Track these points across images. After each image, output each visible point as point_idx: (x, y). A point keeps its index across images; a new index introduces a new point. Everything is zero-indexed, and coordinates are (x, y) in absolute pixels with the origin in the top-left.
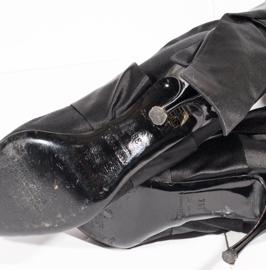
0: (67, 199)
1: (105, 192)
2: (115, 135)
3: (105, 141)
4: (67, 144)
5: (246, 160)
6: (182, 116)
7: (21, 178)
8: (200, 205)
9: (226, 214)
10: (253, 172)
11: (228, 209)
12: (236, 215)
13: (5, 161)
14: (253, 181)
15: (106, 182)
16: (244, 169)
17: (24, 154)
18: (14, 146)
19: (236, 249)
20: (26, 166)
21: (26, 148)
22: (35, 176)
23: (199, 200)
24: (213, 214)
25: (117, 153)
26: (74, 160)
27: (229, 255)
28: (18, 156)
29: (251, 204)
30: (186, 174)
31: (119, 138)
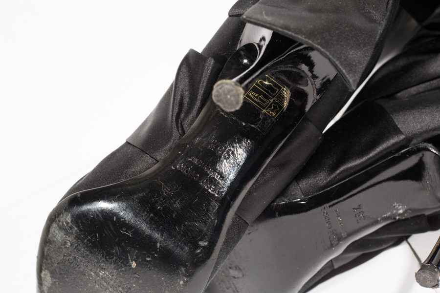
0: (155, 276)
1: (204, 247)
2: (190, 158)
3: (178, 172)
4: (123, 196)
5: (398, 128)
6: (281, 96)
7: (85, 268)
8: (357, 215)
9: (400, 215)
10: (415, 141)
11: (399, 206)
12: (413, 210)
13: (57, 251)
14: (420, 155)
15: (200, 231)
16: (400, 141)
17: (74, 232)
18: (58, 225)
19: (433, 262)
20: (85, 249)
21: (74, 223)
22: (101, 259)
23: (354, 209)
24: (381, 220)
25: (203, 182)
26: (142, 216)
27: (427, 275)
28: (69, 239)
29: (428, 187)
30: (321, 179)
31: (199, 161)
